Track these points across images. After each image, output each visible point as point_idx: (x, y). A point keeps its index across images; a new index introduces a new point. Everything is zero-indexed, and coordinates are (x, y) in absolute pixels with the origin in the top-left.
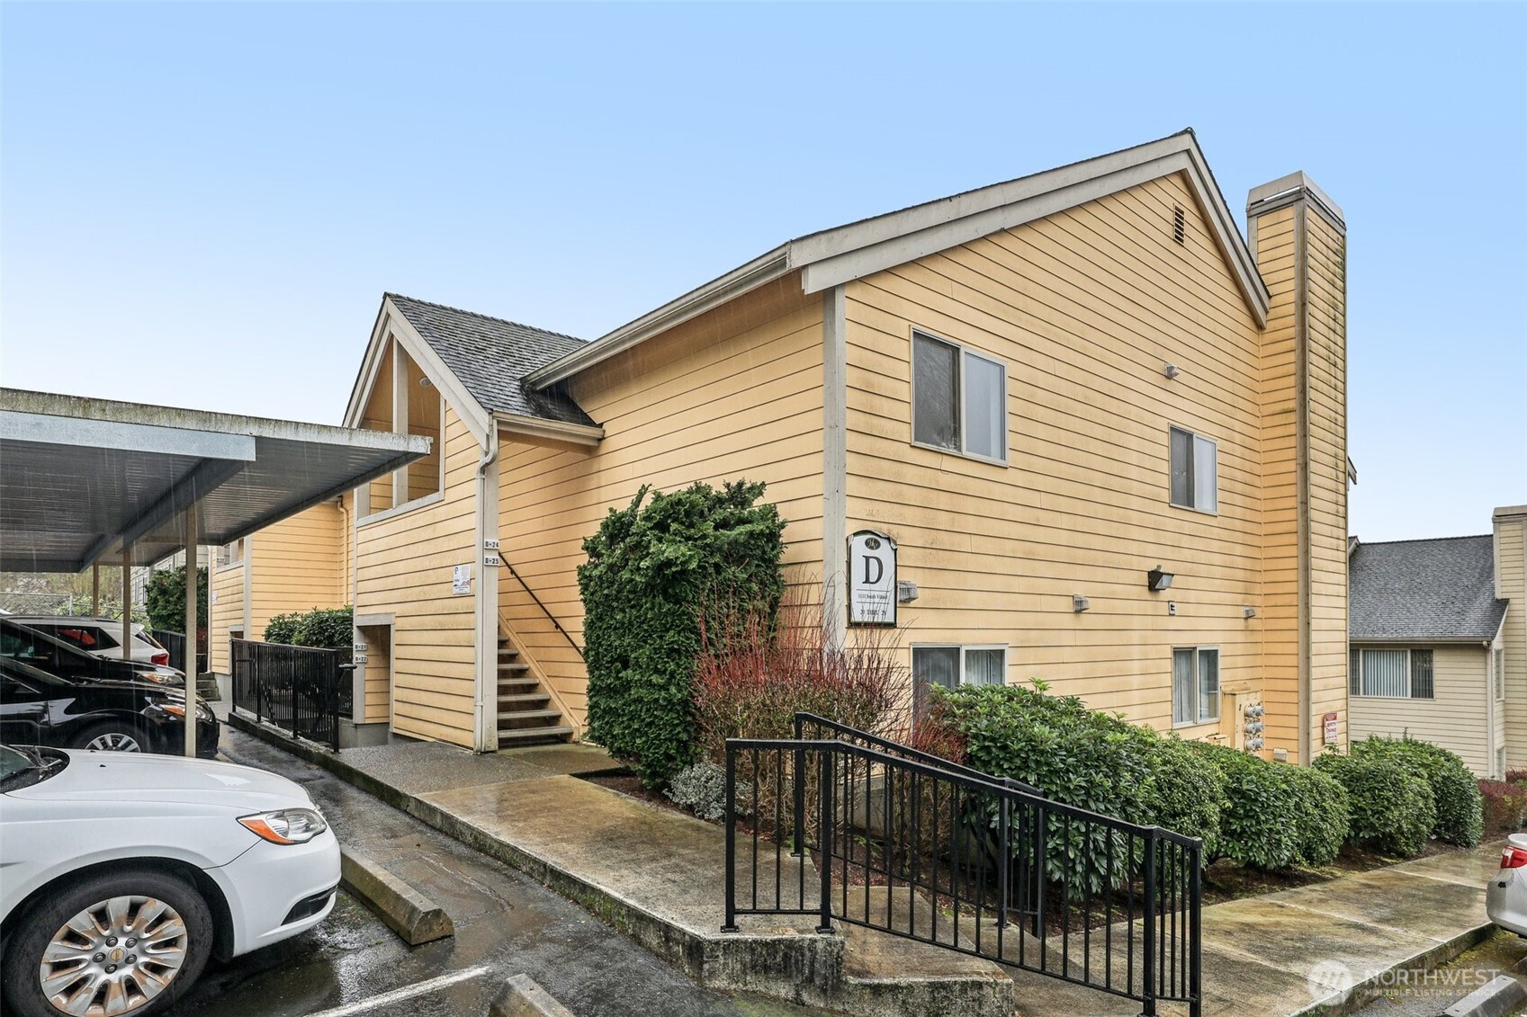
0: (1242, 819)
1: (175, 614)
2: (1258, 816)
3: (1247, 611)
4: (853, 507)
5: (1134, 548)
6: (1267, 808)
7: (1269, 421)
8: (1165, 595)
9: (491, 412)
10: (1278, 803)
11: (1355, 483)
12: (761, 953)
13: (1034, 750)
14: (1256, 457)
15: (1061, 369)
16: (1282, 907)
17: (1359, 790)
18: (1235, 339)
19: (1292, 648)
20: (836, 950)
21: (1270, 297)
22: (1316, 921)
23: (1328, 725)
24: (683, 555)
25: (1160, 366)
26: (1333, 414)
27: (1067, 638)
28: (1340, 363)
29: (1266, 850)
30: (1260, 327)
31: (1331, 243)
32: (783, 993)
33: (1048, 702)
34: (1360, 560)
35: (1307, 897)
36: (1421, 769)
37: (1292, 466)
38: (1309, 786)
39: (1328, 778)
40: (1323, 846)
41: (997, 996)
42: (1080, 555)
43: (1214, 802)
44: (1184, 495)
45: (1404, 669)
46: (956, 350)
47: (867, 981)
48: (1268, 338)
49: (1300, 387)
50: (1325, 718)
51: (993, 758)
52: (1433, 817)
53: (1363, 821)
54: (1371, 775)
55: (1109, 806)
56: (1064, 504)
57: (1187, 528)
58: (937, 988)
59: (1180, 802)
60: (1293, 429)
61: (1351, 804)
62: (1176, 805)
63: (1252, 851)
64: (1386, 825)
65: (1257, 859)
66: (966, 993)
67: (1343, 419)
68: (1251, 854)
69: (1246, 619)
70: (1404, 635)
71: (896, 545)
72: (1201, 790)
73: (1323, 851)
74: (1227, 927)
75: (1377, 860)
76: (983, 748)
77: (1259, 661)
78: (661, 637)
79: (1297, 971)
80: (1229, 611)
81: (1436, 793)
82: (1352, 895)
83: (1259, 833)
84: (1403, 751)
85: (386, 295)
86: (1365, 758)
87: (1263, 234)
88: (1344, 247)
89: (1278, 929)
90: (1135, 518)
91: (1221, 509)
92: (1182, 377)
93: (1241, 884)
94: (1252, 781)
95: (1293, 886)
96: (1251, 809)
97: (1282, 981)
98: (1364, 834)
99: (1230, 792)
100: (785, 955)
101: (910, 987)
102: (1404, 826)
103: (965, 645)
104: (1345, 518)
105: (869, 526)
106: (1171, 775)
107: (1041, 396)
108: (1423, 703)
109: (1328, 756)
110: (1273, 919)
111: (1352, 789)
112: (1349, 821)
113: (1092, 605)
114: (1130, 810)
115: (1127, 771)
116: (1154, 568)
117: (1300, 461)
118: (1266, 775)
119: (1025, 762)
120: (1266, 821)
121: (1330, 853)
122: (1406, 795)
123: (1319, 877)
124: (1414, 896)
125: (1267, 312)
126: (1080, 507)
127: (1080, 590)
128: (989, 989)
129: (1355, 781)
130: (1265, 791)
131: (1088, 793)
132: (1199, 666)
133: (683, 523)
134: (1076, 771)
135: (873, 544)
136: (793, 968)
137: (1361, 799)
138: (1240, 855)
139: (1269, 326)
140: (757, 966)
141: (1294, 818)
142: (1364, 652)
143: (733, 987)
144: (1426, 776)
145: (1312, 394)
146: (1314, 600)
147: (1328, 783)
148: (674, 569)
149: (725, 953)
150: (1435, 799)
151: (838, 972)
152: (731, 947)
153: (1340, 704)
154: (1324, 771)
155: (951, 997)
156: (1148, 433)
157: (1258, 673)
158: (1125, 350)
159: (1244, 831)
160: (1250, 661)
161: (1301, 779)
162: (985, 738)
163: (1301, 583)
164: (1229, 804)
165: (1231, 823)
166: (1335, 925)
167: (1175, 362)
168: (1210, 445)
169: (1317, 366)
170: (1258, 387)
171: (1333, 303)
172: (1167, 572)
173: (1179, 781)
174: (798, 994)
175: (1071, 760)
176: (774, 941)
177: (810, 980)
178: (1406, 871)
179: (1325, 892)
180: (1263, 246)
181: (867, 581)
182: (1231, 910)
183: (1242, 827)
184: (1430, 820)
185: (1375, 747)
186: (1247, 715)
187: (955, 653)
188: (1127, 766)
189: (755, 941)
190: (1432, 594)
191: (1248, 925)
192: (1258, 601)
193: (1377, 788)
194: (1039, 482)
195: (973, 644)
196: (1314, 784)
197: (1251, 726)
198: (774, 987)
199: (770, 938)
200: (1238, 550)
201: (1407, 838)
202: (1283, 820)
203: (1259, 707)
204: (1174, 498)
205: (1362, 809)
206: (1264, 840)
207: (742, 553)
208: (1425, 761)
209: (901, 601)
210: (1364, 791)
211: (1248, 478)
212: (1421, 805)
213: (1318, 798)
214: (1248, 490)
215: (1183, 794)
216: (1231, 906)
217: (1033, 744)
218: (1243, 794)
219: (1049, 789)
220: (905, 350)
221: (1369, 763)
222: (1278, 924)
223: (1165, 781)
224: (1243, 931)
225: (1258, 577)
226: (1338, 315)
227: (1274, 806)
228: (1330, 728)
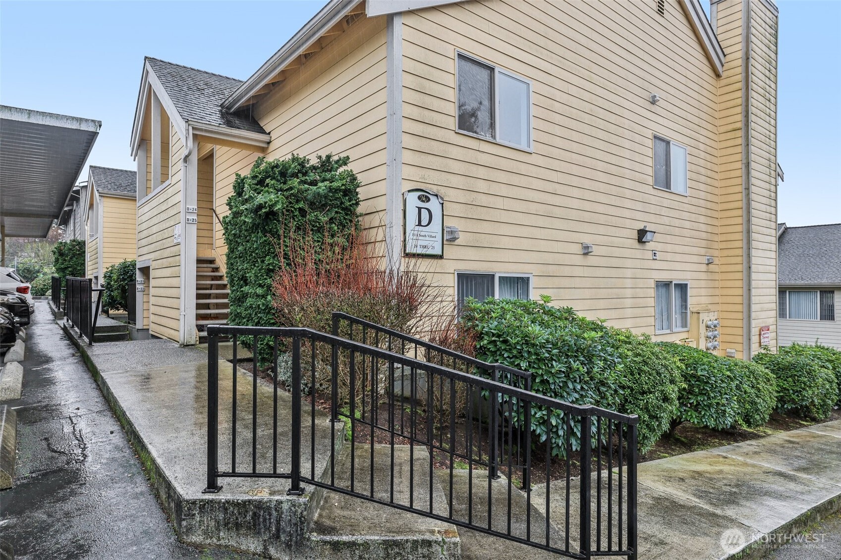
0: (697, 395)
1: (69, 267)
2: (709, 393)
3: (708, 260)
4: (407, 172)
5: (627, 214)
6: (715, 388)
7: (723, 137)
8: (650, 246)
9: (187, 121)
10: (724, 385)
11: (783, 181)
12: (233, 512)
13: (527, 343)
14: (715, 160)
15: (573, 90)
16: (726, 458)
17: (784, 377)
18: (700, 82)
19: (739, 284)
20: (299, 511)
21: (725, 56)
22: (749, 470)
23: (764, 334)
24: (271, 200)
25: (645, 95)
26: (768, 132)
27: (578, 271)
28: (773, 100)
29: (715, 418)
30: (718, 76)
31: (768, 20)
32: (252, 548)
33: (550, 311)
34: (787, 237)
35: (745, 450)
36: (827, 363)
37: (739, 165)
38: (748, 373)
39: (762, 368)
40: (758, 414)
41: (445, 553)
42: (587, 216)
43: (674, 383)
44: (665, 182)
45: (814, 302)
46: (492, 70)
47: (328, 538)
48: (723, 82)
49: (744, 114)
50: (761, 330)
51: (498, 350)
52: (836, 395)
53: (787, 397)
54: (791, 367)
55: (584, 386)
56: (575, 181)
57: (666, 203)
58: (390, 546)
59: (646, 383)
60: (739, 141)
61: (778, 386)
62: (644, 386)
63: (704, 418)
64: (803, 400)
65: (708, 424)
66: (417, 550)
67: (774, 136)
68: (704, 420)
69: (708, 264)
70: (816, 282)
71: (443, 201)
72: (663, 375)
73: (757, 417)
74: (681, 475)
75: (797, 423)
76: (490, 342)
77: (717, 292)
78: (263, 262)
79: (731, 514)
80: (695, 259)
81: (838, 379)
82: (779, 449)
83: (710, 406)
84: (815, 351)
85: (146, 58)
86: (788, 355)
87: (721, 15)
88: (777, 24)
89: (721, 476)
90: (628, 193)
91: (689, 192)
92: (661, 103)
93: (700, 439)
94: (705, 369)
95: (736, 441)
96: (704, 389)
97: (718, 522)
98: (788, 406)
99: (686, 377)
100: (255, 514)
101: (366, 545)
102: (816, 401)
103: (499, 272)
104: (776, 200)
105: (422, 187)
106: (641, 364)
107: (557, 107)
108: (827, 324)
109: (763, 354)
110: (718, 468)
111: (779, 376)
112: (776, 397)
113: (595, 250)
114: (603, 389)
115: (601, 361)
116: (642, 227)
117: (744, 161)
118: (715, 365)
119: (520, 353)
120: (715, 397)
121: (763, 419)
122: (817, 381)
123: (756, 435)
124: (822, 450)
125: (723, 66)
126: (586, 184)
127: (587, 240)
128: (438, 547)
129: (781, 370)
130: (714, 376)
131: (567, 376)
132: (674, 294)
133: (278, 181)
134: (559, 360)
135: (425, 198)
136: (262, 526)
137: (785, 382)
138: (696, 421)
139: (724, 75)
140: (229, 523)
141: (736, 395)
142: (789, 292)
143: (208, 541)
144: (831, 368)
145: (752, 118)
146: (754, 252)
147: (761, 371)
148: (264, 210)
149: (201, 512)
150: (837, 383)
151: (301, 529)
152: (206, 506)
153: (772, 321)
154: (759, 363)
155: (404, 553)
156: (638, 138)
157: (716, 300)
158: (620, 82)
159: (698, 404)
160: (711, 292)
161: (742, 368)
162: (493, 335)
163: (745, 241)
164: (684, 385)
165: (690, 398)
166: (764, 472)
167: (658, 94)
168: (683, 150)
169: (756, 100)
170: (717, 115)
171: (769, 60)
172: (650, 230)
173: (646, 368)
174: (265, 548)
175: (555, 351)
176: (244, 502)
177: (277, 537)
178: (818, 431)
179: (759, 446)
180: (720, 23)
181: (420, 224)
182: (687, 460)
183: (697, 401)
184: (834, 397)
185: (796, 350)
186: (708, 327)
187: (490, 278)
188: (601, 356)
189: (228, 502)
190: (834, 257)
191: (698, 473)
192: (716, 253)
193: (797, 375)
194: (555, 165)
195: (505, 272)
196: (751, 372)
197: (710, 334)
198: (244, 542)
199: (241, 498)
200: (702, 219)
201: (818, 409)
202: (728, 397)
203: (716, 322)
204: (656, 182)
205: (785, 389)
206: (713, 410)
207: (323, 202)
208: (830, 358)
209: (447, 240)
210: (788, 378)
211: (709, 173)
212: (827, 387)
213: (754, 381)
214: (709, 181)
215: (649, 378)
216: (688, 457)
217: (527, 340)
218: (698, 379)
219: (536, 373)
220: (452, 66)
221: (791, 359)
222: (721, 472)
223: (636, 368)
224: (693, 478)
225: (716, 238)
226: (772, 68)
227: (720, 387)
228: (765, 336)
